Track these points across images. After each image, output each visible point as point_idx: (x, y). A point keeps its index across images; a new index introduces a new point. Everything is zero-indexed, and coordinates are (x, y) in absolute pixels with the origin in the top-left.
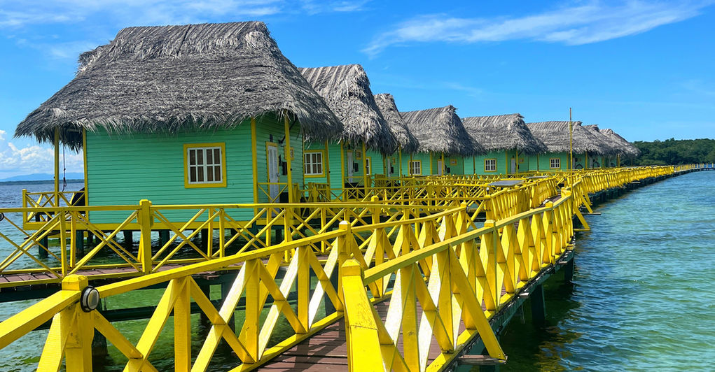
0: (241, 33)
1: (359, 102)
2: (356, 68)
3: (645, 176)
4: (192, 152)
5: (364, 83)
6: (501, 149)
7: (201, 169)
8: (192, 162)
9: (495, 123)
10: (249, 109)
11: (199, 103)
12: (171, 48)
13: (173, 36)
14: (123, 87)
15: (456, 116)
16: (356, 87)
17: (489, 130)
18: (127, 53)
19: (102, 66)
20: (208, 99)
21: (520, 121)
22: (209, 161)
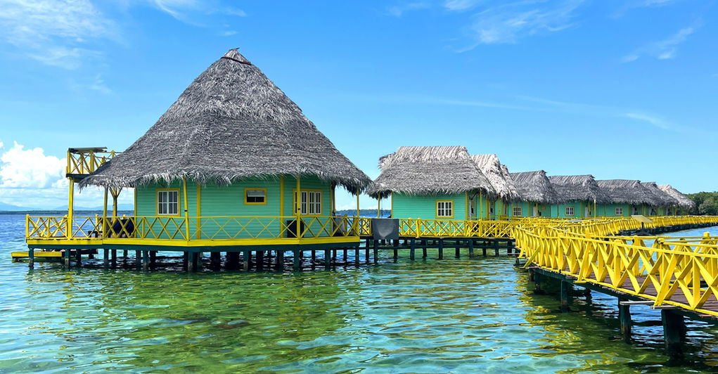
0: (456, 152)
1: (496, 176)
2: (493, 156)
3: (684, 223)
4: (439, 203)
5: (498, 165)
6: (578, 200)
7: (443, 211)
8: (439, 207)
9: (574, 181)
10: (467, 187)
11: (445, 183)
12: (425, 158)
13: (426, 152)
14: (409, 175)
15: (546, 178)
16: (494, 167)
17: (569, 186)
18: (406, 159)
19: (395, 165)
20: (448, 182)
21: (591, 180)
22: (447, 207)
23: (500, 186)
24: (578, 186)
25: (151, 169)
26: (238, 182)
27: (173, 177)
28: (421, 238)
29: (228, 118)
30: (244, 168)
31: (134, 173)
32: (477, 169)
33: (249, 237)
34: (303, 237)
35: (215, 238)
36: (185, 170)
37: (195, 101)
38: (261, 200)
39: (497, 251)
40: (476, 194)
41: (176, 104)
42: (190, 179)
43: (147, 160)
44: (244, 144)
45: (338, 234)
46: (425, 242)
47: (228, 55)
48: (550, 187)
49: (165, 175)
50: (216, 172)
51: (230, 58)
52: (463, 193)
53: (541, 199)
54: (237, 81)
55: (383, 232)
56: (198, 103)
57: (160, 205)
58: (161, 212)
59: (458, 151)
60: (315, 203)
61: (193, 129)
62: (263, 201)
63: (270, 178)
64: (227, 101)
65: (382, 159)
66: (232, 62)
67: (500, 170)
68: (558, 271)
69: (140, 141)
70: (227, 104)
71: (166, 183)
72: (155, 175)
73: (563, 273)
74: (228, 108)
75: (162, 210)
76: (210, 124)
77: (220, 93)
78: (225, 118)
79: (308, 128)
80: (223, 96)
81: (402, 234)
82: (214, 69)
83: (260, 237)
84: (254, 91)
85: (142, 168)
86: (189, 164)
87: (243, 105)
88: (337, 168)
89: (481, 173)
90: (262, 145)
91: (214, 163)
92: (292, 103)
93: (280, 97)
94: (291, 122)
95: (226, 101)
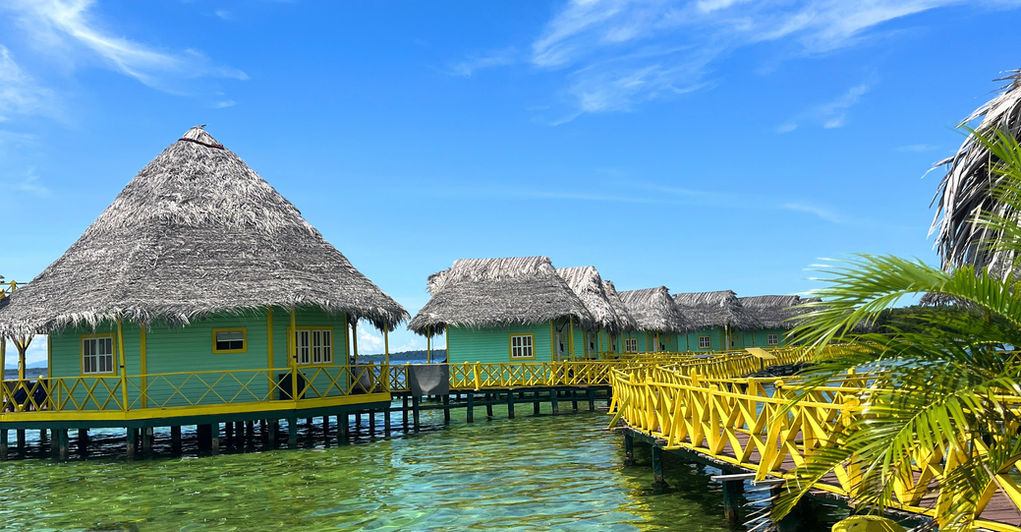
0: (536, 265)
1: (596, 296)
2: (590, 269)
4: (514, 339)
5: (598, 281)
6: (714, 326)
7: (520, 349)
8: (514, 344)
9: (708, 300)
10: (551, 314)
11: (520, 310)
12: (493, 274)
13: (493, 266)
14: (469, 300)
15: (668, 296)
16: (593, 285)
17: (701, 307)
18: (465, 277)
19: (450, 286)
20: (524, 308)
21: (732, 298)
22: (525, 344)
23: (600, 311)
24: (714, 306)
25: (69, 306)
26: (203, 320)
27: (100, 317)
28: (481, 391)
29: (187, 227)
30: (209, 300)
31: (43, 313)
32: (564, 288)
33: (219, 401)
34: (303, 397)
35: (168, 405)
36: (119, 306)
37: (138, 204)
38: (238, 345)
39: (591, 404)
40: (564, 324)
41: (111, 209)
42: (127, 320)
43: (64, 293)
44: (210, 265)
45: (357, 391)
46: (491, 396)
47: (189, 136)
48: (675, 309)
49: (89, 315)
50: (165, 307)
51: (191, 140)
52: (546, 322)
53: (663, 326)
54: (201, 173)
55: (425, 385)
56: (143, 206)
57: (87, 359)
58: (87, 370)
59: (538, 263)
60: (322, 346)
61: (134, 245)
62: (241, 347)
63: (249, 312)
64: (185, 202)
65: (431, 278)
66: (195, 145)
67: (600, 288)
68: (647, 432)
69: (55, 266)
70: (185, 207)
71: (90, 326)
72: (75, 316)
73: (654, 435)
74: (186, 212)
75: (89, 366)
76: (159, 237)
77: (175, 191)
78: (182, 227)
79: (310, 237)
80: (179, 195)
81: (454, 385)
82: (168, 157)
83: (238, 401)
84: (227, 187)
85: (56, 305)
86: (125, 296)
87: (210, 208)
88: (352, 294)
89: (572, 293)
90: (237, 264)
91: (163, 294)
92: (286, 202)
93: (267, 193)
94: (283, 230)
95: (183, 203)
